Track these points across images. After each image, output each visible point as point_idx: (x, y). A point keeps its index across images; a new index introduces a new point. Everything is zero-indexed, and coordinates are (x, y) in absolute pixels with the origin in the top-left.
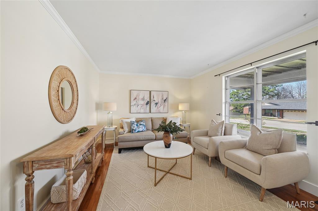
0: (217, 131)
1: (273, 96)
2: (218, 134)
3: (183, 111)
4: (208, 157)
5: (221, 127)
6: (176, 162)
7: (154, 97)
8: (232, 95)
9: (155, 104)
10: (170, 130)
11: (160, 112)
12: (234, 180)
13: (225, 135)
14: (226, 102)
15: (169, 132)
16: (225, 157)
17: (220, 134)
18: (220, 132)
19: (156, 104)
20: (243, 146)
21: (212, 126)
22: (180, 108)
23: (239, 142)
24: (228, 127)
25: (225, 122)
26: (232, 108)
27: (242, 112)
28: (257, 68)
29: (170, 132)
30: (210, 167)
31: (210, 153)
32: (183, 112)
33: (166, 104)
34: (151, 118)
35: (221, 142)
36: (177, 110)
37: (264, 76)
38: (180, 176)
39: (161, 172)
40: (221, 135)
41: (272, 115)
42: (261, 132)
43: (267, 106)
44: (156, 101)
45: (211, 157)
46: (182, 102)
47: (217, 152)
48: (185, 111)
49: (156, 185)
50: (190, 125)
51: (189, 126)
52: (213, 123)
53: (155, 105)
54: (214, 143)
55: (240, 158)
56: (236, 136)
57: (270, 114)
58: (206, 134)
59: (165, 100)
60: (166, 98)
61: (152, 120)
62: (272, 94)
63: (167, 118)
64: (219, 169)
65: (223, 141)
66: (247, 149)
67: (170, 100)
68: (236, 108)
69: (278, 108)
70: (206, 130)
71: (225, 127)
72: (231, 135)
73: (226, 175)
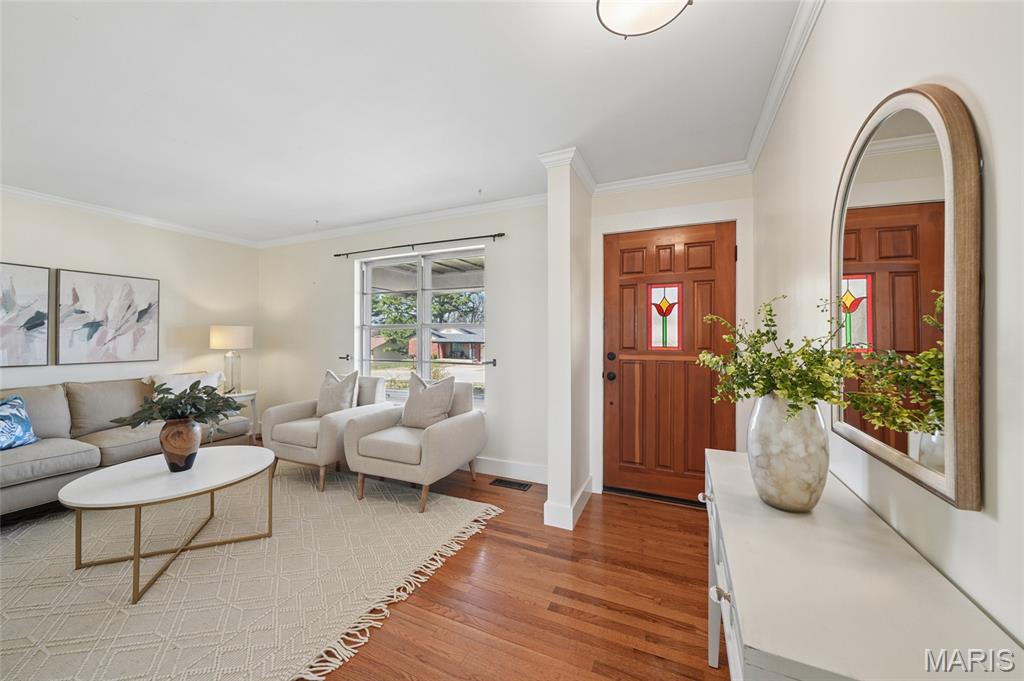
0: (342, 398)
1: (466, 313)
2: (343, 405)
3: (227, 351)
4: (319, 467)
5: (350, 387)
6: (212, 514)
7: (76, 298)
8: (384, 303)
9: (85, 326)
10: (193, 410)
11: (116, 358)
12: (377, 497)
13: (358, 405)
14: (362, 326)
15: (187, 417)
16: (359, 454)
17: (347, 405)
18: (349, 399)
19: (94, 326)
20: (395, 421)
21: (327, 387)
22: (217, 340)
23: (388, 413)
24: (367, 386)
25: (359, 375)
26: (383, 340)
27: (407, 353)
28: (423, 256)
29: (191, 416)
30: (323, 491)
31: (321, 457)
32: (229, 354)
33: (149, 325)
34: (64, 385)
35: (352, 420)
36: (203, 347)
37: (435, 271)
38: (230, 542)
39: (149, 560)
40: (351, 407)
41: (463, 355)
42: (425, 387)
43: (454, 335)
44: (94, 315)
45: (326, 466)
46: (225, 321)
47: (341, 451)
48: (238, 353)
49: (137, 597)
50: (254, 394)
51: (251, 398)
52: (332, 380)
53: (86, 330)
54: (332, 428)
55: (388, 445)
56: (382, 404)
57: (459, 354)
58: (312, 412)
59: (142, 314)
60: (150, 306)
61: (69, 395)
62: (464, 308)
63: (155, 380)
64: (346, 488)
65: (354, 418)
66: (404, 426)
67: (169, 312)
68: (394, 341)
69: (472, 340)
70: (311, 400)
71: (360, 387)
72: (373, 403)
73: (360, 493)
